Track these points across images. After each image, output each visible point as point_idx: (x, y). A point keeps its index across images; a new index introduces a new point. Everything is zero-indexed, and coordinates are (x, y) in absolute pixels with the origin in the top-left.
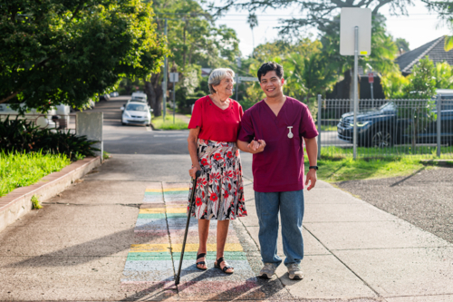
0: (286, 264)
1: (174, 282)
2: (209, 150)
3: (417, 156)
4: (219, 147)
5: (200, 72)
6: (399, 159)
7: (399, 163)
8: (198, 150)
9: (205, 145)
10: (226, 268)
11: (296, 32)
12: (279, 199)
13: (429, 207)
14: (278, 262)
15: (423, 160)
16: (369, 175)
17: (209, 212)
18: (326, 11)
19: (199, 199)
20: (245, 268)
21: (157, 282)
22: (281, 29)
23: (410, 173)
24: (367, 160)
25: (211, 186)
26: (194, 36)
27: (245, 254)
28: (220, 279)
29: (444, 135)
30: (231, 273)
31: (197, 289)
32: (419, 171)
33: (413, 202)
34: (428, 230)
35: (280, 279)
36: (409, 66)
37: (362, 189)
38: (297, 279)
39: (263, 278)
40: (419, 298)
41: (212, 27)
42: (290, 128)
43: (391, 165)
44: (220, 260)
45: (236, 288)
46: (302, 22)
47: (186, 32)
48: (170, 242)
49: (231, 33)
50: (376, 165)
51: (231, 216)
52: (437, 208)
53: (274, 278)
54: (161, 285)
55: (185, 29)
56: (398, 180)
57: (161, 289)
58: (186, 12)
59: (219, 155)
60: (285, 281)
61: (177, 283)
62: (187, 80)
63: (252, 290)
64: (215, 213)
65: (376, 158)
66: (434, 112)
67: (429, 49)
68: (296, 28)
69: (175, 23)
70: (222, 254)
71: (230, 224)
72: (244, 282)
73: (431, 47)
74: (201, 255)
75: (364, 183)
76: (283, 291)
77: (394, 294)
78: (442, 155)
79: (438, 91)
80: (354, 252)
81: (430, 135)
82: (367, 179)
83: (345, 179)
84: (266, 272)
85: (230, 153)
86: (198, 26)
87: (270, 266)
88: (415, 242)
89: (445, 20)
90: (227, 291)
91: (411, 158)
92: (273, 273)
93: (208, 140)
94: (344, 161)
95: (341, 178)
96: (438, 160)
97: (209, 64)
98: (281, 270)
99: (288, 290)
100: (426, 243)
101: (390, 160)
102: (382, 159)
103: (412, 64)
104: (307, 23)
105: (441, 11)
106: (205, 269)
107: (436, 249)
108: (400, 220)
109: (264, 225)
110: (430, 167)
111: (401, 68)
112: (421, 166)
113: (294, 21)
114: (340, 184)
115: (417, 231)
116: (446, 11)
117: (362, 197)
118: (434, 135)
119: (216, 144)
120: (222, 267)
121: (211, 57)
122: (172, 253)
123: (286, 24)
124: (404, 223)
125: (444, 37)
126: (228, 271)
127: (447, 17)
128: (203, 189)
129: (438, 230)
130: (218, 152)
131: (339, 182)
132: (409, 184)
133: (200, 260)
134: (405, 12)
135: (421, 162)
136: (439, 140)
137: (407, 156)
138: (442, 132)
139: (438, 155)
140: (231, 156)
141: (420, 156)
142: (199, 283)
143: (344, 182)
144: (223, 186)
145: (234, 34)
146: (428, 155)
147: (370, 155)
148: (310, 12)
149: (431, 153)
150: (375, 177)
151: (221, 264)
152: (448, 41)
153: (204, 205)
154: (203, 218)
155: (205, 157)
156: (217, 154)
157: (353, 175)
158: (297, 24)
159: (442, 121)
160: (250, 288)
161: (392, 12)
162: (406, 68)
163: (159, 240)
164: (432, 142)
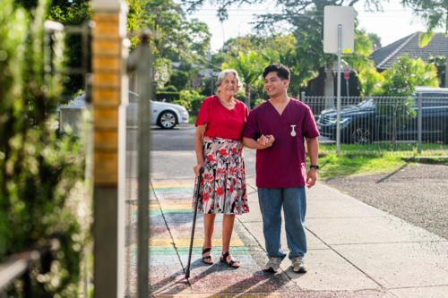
0: (290, 258)
1: (184, 276)
2: (214, 146)
3: (398, 152)
4: (224, 144)
5: (170, 67)
6: (381, 156)
7: (382, 160)
8: (204, 147)
9: (211, 141)
10: (233, 262)
11: (271, 27)
12: (282, 195)
13: (417, 203)
14: (283, 257)
15: (405, 157)
16: (353, 172)
17: (215, 206)
18: (301, 7)
19: (206, 194)
20: (250, 263)
21: (167, 276)
22: (256, 24)
23: (393, 169)
24: (350, 156)
25: (217, 181)
26: (165, 30)
27: (247, 249)
28: (229, 273)
29: (425, 132)
30: (237, 267)
31: (208, 283)
32: (402, 168)
33: (400, 198)
34: (419, 225)
35: (285, 272)
36: (383, 62)
37: (348, 186)
38: (302, 271)
39: (269, 272)
40: (420, 289)
41: (183, 20)
42: (293, 126)
43: (374, 161)
44: (226, 255)
45: (244, 281)
46: (278, 18)
47: (158, 26)
48: (172, 238)
49: (203, 27)
50: (359, 162)
51: (235, 211)
52: (425, 204)
53: (279, 271)
54: (172, 278)
55: (156, 23)
56: (383, 177)
57: (173, 283)
58: (158, 5)
59: (225, 150)
60: (291, 275)
61: (187, 277)
62: (157, 74)
63: (261, 283)
64: (221, 207)
65: (359, 155)
66: (413, 109)
67: (403, 45)
68: (271, 23)
69: (146, 16)
70: (228, 249)
71: (236, 219)
72: (251, 275)
73: (405, 43)
74: (207, 250)
75: (350, 180)
76: (290, 284)
77: (396, 286)
78: (423, 152)
79: (418, 89)
80: (352, 247)
81: (411, 132)
82: (352, 176)
83: (330, 176)
84: (272, 266)
85: (235, 149)
86: (170, 19)
87: (275, 260)
88: (408, 236)
89: (420, 17)
90: (237, 284)
91: (392, 155)
92: (279, 267)
93: (213, 137)
94: (328, 158)
95: (326, 175)
96: (419, 157)
97: (180, 58)
98: (286, 264)
99: (295, 283)
100: (419, 238)
101: (373, 157)
102: (364, 155)
103: (386, 60)
104: (282, 19)
105: (416, 7)
106: (212, 264)
107: (430, 243)
108: (391, 216)
109: (268, 221)
110: (412, 164)
111: (376, 64)
112: (404, 163)
113: (270, 16)
114: (327, 181)
115: (409, 227)
116: (420, 8)
117: (351, 194)
118: (415, 132)
119: (222, 141)
120: (229, 261)
121: (182, 51)
122: (176, 248)
123: (261, 19)
124: (395, 218)
125: (418, 33)
126: (234, 265)
127: (421, 13)
128: (209, 185)
129: (429, 225)
130: (223, 148)
131: (325, 178)
132: (393, 180)
133: (206, 254)
134: (379, 8)
135: (403, 159)
136: (420, 137)
137: (389, 153)
138: (423, 129)
139: (419, 151)
140: (236, 153)
141: (402, 153)
142: (208, 277)
143: (329, 179)
144: (228, 181)
145: (206, 28)
146: (409, 152)
147: (352, 152)
148: (285, 8)
149: (412, 150)
150: (360, 174)
151: (227, 259)
152: (422, 38)
153: (210, 200)
154: (210, 212)
155: (210, 154)
156: (222, 150)
157: (338, 171)
158: (272, 20)
159: (423, 118)
160: (258, 281)
161: (367, 8)
162: (380, 64)
163: (160, 235)
164: (413, 139)
